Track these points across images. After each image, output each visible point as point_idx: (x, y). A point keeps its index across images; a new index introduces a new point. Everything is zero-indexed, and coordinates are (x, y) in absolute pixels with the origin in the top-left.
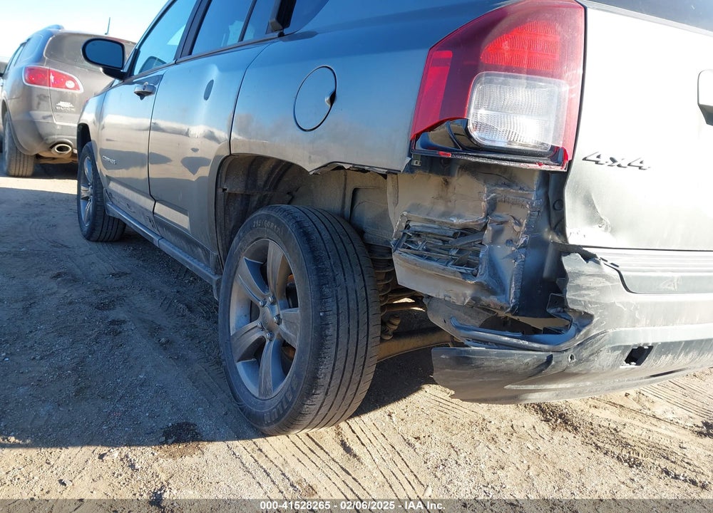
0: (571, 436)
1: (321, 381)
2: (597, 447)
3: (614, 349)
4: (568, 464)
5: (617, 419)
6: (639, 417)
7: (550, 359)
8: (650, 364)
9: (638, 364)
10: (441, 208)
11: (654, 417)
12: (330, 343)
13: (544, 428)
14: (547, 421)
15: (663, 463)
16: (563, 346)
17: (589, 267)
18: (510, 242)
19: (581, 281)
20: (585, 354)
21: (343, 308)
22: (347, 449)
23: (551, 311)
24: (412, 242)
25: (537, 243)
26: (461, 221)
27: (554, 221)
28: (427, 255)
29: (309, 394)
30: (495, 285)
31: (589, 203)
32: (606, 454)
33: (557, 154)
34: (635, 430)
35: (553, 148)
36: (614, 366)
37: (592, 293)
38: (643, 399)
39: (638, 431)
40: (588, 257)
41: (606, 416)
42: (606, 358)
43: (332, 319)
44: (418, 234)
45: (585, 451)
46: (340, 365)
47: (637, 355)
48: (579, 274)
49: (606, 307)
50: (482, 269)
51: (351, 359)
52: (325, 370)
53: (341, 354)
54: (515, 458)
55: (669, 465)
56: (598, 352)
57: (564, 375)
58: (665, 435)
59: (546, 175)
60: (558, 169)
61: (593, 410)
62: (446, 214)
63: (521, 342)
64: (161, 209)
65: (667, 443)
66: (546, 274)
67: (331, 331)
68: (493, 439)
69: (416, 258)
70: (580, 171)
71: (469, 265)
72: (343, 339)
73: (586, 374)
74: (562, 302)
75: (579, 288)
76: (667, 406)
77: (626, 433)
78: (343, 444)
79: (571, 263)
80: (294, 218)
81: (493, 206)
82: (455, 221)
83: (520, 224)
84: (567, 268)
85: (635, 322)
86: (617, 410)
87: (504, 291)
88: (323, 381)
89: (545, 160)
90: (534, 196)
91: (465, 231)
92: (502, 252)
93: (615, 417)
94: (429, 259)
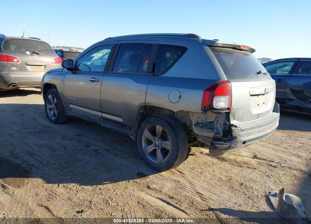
0: (226, 163)
1: (179, 157)
2: (232, 164)
3: (241, 142)
4: (227, 168)
5: (235, 157)
6: (239, 156)
7: (230, 145)
8: (246, 144)
9: (244, 144)
10: (205, 118)
11: (243, 156)
12: (180, 148)
13: (220, 162)
14: (220, 160)
15: (247, 166)
16: (233, 143)
17: (236, 129)
18: (220, 124)
19: (235, 131)
20: (236, 144)
21: (181, 140)
22: (180, 172)
23: (229, 136)
24: (198, 125)
25: (225, 124)
26: (210, 120)
27: (228, 120)
28: (202, 127)
29: (176, 160)
30: (218, 133)
31: (234, 116)
32: (235, 165)
33: (229, 109)
34: (239, 159)
35: (227, 108)
36: (241, 145)
37: (237, 133)
38: (239, 152)
39: (240, 159)
40: (236, 126)
41: (232, 157)
42: (239, 144)
43: (180, 143)
44: (200, 123)
45: (230, 166)
46: (182, 152)
47: (244, 143)
48: (234, 130)
49: (239, 135)
50: (215, 129)
51: (184, 151)
52: (179, 154)
53: (182, 150)
54: (216, 169)
55: (248, 166)
56: (238, 143)
57: (233, 148)
58: (246, 159)
59: (226, 113)
60: (229, 111)
61: (229, 156)
62: (206, 119)
63: (225, 143)
64: (104, 115)
65: (247, 161)
66: (227, 129)
67: (180, 145)
68: (210, 166)
69: (201, 128)
70: (232, 111)
71: (212, 129)
72: (182, 147)
73: (236, 147)
74: (232, 135)
75: (235, 132)
76: (245, 153)
77: (237, 160)
78: (179, 171)
79: (233, 128)
80: (165, 120)
81: (216, 117)
82: (209, 120)
83: (222, 121)
84: (232, 129)
85: (244, 137)
86: (234, 155)
87: (220, 134)
88: (179, 156)
89: (226, 110)
90: (224, 116)
91: (211, 122)
92: (218, 126)
93: (234, 157)
94: (203, 128)
